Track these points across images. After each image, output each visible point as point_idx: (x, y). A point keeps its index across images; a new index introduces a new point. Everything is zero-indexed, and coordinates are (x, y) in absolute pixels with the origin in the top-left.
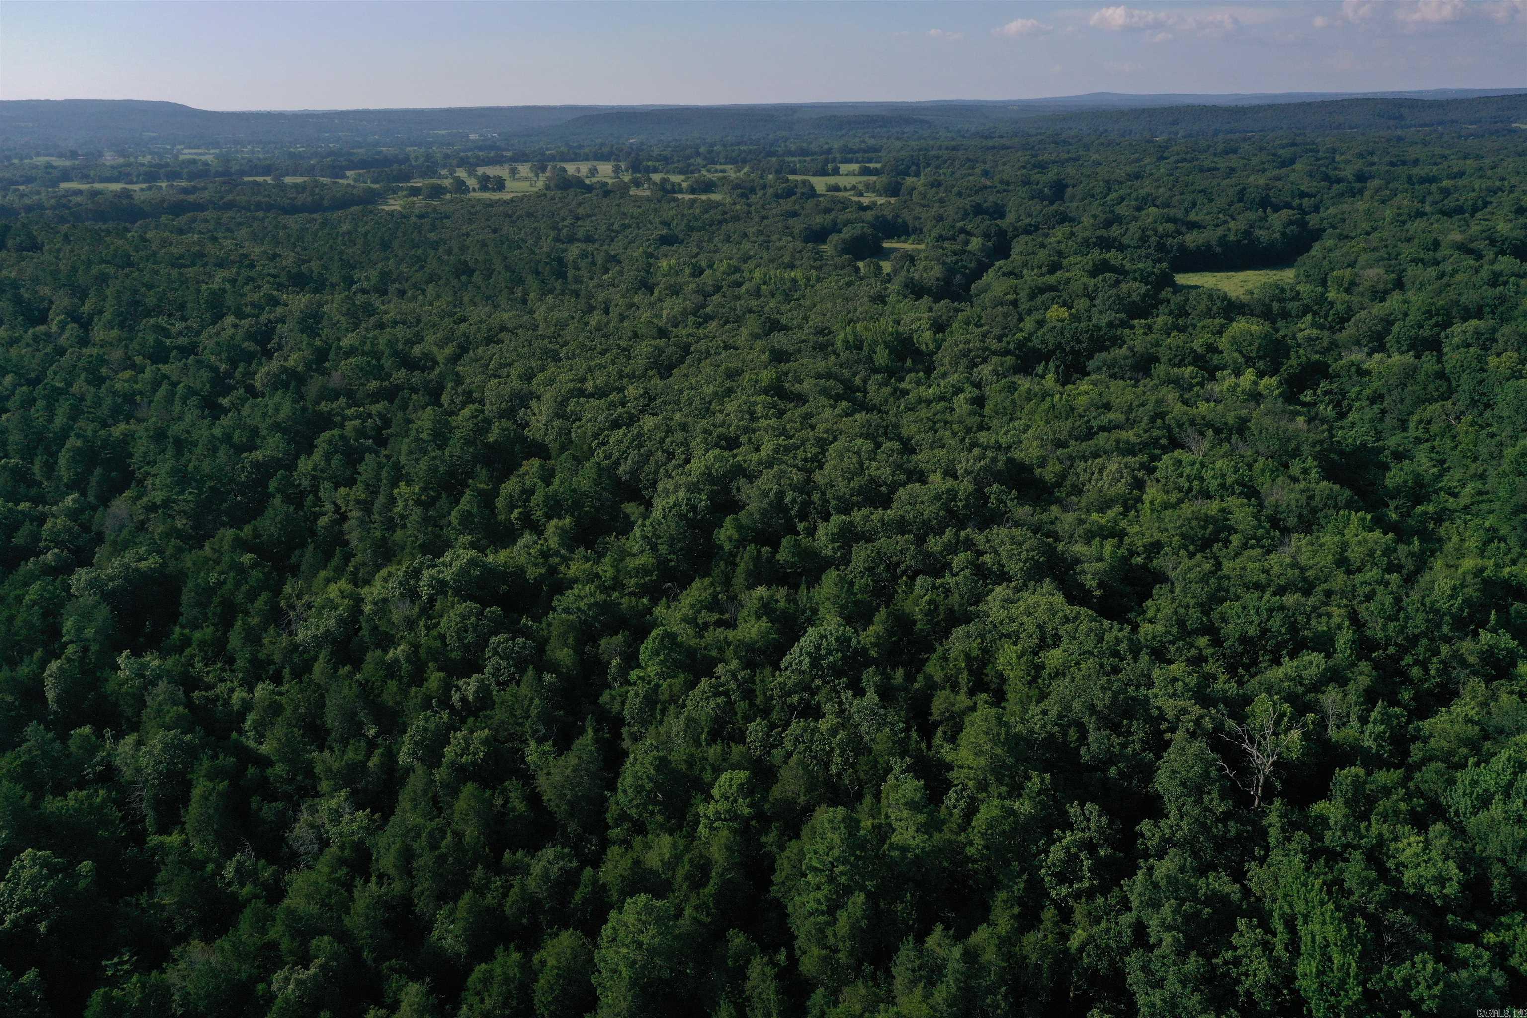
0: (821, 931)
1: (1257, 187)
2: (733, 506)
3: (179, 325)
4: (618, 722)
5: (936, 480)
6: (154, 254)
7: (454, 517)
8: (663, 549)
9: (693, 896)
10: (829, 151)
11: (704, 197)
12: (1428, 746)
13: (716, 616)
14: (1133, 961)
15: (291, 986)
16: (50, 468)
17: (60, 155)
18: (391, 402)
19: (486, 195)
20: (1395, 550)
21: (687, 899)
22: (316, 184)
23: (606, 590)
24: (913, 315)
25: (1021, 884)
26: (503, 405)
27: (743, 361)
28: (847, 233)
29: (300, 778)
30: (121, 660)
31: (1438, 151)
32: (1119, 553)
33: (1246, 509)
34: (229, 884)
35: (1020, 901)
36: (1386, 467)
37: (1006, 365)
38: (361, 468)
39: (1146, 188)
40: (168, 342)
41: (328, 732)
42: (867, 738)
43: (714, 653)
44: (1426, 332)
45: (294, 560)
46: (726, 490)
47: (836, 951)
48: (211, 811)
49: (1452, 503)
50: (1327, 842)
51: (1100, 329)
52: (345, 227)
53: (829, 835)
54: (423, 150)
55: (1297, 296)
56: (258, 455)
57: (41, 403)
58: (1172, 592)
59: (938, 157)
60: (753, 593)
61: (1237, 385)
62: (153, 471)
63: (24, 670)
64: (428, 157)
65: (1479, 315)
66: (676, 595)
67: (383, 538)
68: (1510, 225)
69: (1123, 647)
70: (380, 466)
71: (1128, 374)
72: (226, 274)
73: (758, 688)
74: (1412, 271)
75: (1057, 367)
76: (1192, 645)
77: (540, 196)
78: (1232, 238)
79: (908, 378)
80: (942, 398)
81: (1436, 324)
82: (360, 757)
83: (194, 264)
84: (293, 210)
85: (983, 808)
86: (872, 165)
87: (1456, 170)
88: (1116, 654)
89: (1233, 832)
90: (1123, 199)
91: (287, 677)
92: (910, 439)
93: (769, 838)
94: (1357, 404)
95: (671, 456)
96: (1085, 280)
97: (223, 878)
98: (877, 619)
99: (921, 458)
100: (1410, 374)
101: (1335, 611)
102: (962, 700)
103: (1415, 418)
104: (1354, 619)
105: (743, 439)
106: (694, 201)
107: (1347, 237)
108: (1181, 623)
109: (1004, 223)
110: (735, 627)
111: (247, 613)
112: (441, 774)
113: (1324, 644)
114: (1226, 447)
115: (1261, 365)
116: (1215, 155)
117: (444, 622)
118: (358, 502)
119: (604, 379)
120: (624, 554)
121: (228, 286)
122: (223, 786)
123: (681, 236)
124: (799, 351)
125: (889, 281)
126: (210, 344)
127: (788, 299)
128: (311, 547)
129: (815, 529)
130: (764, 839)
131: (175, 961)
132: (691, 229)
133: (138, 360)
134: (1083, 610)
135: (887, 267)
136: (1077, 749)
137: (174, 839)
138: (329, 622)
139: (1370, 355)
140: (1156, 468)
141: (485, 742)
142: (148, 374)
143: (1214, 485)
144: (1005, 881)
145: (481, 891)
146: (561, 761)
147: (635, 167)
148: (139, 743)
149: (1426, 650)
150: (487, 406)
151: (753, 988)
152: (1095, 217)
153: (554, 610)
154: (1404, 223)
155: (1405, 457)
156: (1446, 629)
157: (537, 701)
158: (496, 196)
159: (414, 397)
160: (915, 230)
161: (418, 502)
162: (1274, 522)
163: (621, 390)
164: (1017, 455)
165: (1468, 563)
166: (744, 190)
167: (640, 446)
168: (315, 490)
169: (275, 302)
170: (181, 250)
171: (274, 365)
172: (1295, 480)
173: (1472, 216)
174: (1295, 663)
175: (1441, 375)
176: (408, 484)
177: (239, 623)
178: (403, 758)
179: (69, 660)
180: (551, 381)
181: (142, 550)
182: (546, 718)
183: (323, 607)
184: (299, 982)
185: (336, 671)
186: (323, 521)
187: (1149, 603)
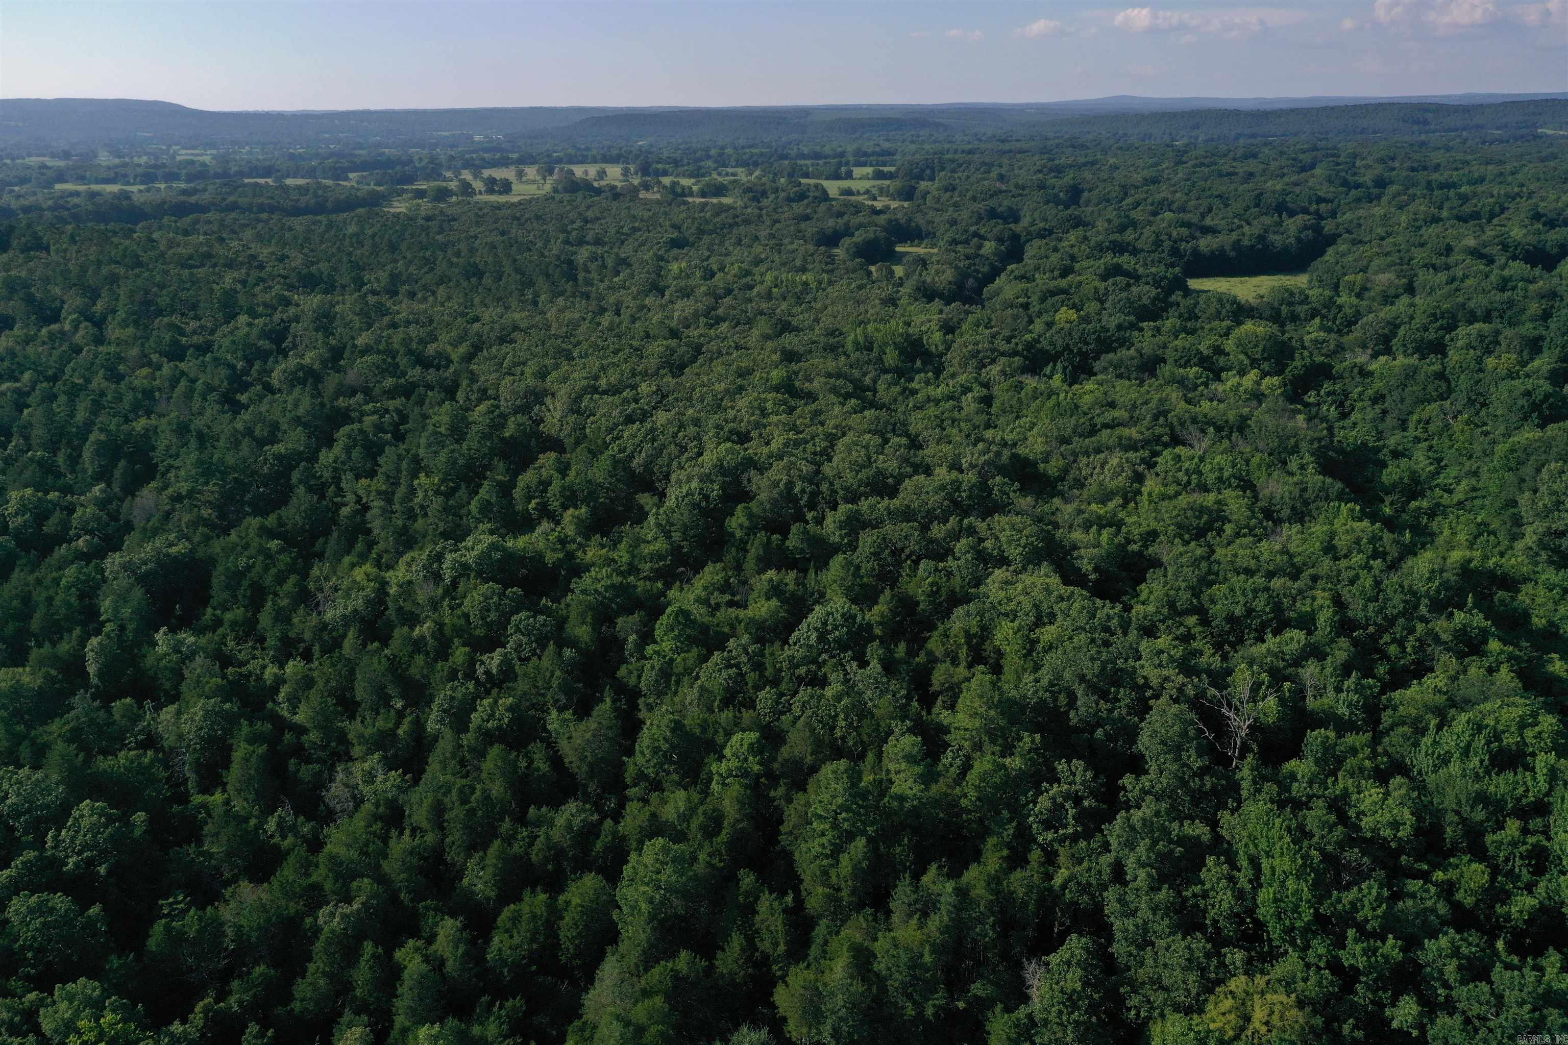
0: (825, 873)
1: (1274, 192)
2: (746, 496)
3: (194, 324)
4: (634, 695)
5: (942, 474)
6: (162, 255)
7: (474, 506)
8: (676, 536)
9: (707, 843)
10: (842, 154)
11: (715, 201)
12: (1397, 714)
13: (728, 597)
14: (1111, 895)
15: (337, 919)
16: (74, 460)
17: (53, 156)
18: (408, 399)
19: (493, 198)
20: (1381, 538)
21: (701, 846)
22: (319, 186)
23: (621, 573)
24: (923, 317)
25: (1011, 829)
26: (518, 402)
27: (754, 361)
28: (859, 237)
29: (333, 744)
30: (159, 636)
31: (1459, 156)
32: (1116, 540)
33: (1240, 501)
34: (272, 836)
35: (1009, 846)
36: (1384, 465)
37: (1015, 365)
38: (381, 460)
39: (1163, 192)
40: (184, 339)
41: (358, 704)
42: (870, 704)
43: (726, 629)
44: (1431, 335)
45: (318, 547)
46: (737, 481)
47: (839, 889)
48: (252, 772)
49: (1446, 499)
50: (1294, 794)
51: (1108, 330)
52: (352, 229)
53: (833, 785)
54: (426, 151)
55: (1305, 300)
56: (279, 448)
57: (62, 399)
58: (1165, 576)
59: (953, 161)
60: (764, 577)
61: (1239, 385)
62: (177, 463)
63: (64, 647)
64: (432, 160)
65: (1487, 318)
66: (688, 581)
67: (405, 526)
68: (1524, 231)
69: (1115, 622)
70: (400, 458)
71: (1134, 375)
72: (236, 274)
73: (768, 661)
74: (1424, 277)
75: (1065, 368)
76: (1181, 624)
77: (548, 199)
78: (1246, 242)
79: (917, 377)
80: (950, 397)
81: (1441, 328)
82: (390, 725)
83: (202, 265)
84: (297, 212)
85: (976, 764)
86: (886, 169)
87: (1476, 175)
88: (1107, 629)
89: (1208, 786)
90: (1139, 204)
91: (317, 655)
92: (917, 435)
93: (778, 792)
94: (1359, 405)
95: (683, 449)
96: (1096, 283)
97: (265, 831)
98: (882, 599)
99: (928, 452)
100: (1410, 374)
101: (1319, 593)
102: (961, 671)
103: (1415, 417)
104: (1338, 602)
105: (755, 434)
106: (706, 204)
107: (1361, 242)
108: (1172, 605)
109: (1017, 228)
110: (746, 607)
111: (276, 595)
112: (468, 739)
113: (1307, 623)
114: (1226, 443)
115: (1266, 366)
116: (1234, 159)
117: (467, 602)
118: (379, 493)
119: (618, 376)
120: (638, 541)
121: (239, 286)
122: (262, 749)
123: (692, 239)
124: (810, 352)
125: (901, 285)
126: (226, 342)
127: (799, 300)
128: (335, 534)
129: (823, 518)
130: (772, 793)
131: (226, 902)
132: (701, 232)
133: (155, 357)
134: (1077, 590)
135: (899, 271)
136: (1067, 713)
137: (218, 797)
138: (357, 602)
139: (1375, 356)
140: (1156, 463)
141: (510, 709)
142: (166, 370)
143: (1211, 478)
144: (996, 829)
145: (509, 840)
146: (583, 725)
147: (645, 170)
148: (179, 713)
149: (1404, 629)
150: (502, 403)
151: (763, 921)
152: (1109, 221)
153: (572, 591)
154: (1419, 228)
155: (1403, 455)
156: (1423, 610)
157: (558, 673)
158: (503, 199)
159: (430, 393)
160: (928, 234)
161: (437, 492)
162: (1268, 513)
163: (634, 387)
164: (1021, 451)
165: (1456, 556)
166: (756, 194)
167: (654, 440)
168: (337, 480)
169: (287, 302)
170: (190, 250)
171: (292, 362)
172: (1292, 474)
173: (1489, 221)
174: (1278, 639)
175: (1441, 376)
176: (427, 476)
177: (270, 603)
178: (431, 726)
179: (108, 636)
180: (565, 379)
181: (172, 536)
182: (566, 689)
183: (350, 589)
184: (344, 916)
185: (365, 647)
186: (345, 511)
187: (1143, 586)
